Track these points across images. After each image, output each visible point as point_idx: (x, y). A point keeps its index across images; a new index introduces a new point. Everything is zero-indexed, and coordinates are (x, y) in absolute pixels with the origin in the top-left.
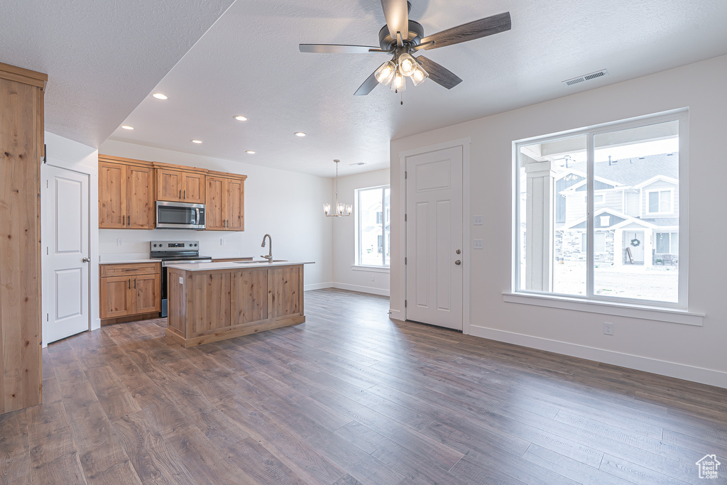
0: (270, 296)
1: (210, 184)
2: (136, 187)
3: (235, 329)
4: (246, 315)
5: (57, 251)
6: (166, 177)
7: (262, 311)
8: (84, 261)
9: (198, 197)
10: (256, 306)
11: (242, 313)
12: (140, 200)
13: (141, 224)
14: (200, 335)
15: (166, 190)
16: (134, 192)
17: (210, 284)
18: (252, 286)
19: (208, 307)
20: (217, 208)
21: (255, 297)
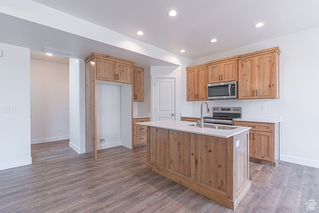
0: (193, 159)
1: (242, 65)
2: (201, 78)
3: (168, 172)
4: (175, 165)
5: (160, 111)
6: (213, 69)
7: (186, 168)
8: (173, 115)
9: (231, 77)
10: (182, 162)
11: (173, 162)
12: (202, 85)
13: (203, 98)
14: (152, 164)
15: (213, 77)
16: (200, 81)
17: (156, 135)
18: (179, 144)
19: (156, 149)
20: (248, 82)
21: (181, 155)
